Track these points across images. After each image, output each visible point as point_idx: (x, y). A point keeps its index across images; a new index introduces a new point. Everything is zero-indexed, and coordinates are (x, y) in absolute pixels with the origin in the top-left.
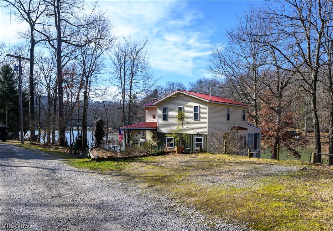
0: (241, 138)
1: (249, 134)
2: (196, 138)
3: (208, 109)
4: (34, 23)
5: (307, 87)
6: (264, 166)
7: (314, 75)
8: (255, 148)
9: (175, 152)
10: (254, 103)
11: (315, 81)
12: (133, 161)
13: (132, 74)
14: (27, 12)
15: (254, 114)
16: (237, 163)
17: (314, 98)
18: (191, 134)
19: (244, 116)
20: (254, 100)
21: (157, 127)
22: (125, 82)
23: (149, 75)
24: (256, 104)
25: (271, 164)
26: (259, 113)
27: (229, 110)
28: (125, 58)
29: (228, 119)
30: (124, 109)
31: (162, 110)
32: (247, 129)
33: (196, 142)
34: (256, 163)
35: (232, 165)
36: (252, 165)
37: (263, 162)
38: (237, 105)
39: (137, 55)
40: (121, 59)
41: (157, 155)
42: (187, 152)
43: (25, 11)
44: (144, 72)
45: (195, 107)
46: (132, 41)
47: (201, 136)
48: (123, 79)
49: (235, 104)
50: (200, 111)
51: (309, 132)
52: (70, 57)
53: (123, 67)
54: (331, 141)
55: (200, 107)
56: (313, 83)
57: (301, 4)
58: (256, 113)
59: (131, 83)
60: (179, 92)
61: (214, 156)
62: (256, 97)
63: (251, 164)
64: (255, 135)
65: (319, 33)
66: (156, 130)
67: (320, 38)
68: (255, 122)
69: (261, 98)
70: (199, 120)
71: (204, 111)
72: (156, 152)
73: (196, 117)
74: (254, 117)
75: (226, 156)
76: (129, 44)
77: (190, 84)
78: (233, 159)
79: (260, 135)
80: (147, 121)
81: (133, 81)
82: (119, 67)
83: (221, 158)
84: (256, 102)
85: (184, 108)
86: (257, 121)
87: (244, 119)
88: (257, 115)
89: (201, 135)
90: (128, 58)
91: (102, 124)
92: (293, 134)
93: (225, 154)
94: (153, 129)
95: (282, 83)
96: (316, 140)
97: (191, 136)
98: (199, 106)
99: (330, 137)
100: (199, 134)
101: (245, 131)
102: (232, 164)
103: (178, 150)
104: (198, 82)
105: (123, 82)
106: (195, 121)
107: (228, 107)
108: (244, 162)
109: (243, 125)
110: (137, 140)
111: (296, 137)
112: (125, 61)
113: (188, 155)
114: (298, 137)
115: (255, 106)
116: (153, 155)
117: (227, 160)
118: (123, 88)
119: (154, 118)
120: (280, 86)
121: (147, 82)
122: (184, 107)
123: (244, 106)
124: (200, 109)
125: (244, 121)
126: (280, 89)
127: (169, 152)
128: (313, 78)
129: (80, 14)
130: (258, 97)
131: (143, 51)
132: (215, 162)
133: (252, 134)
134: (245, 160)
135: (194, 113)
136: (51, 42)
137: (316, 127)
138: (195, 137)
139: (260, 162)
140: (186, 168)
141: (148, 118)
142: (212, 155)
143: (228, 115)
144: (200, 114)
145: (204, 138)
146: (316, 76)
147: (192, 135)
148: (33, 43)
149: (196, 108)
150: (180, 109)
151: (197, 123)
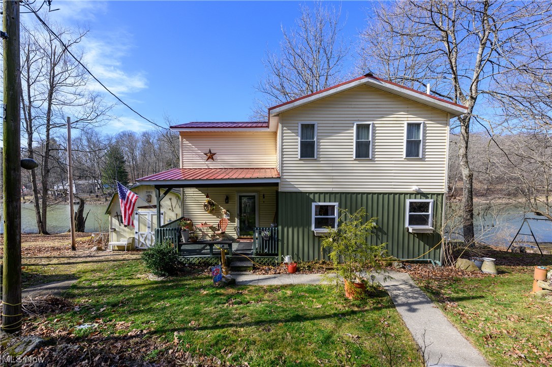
2: (411, 203)
21: (280, 177)
33: (410, 212)
45: (410, 125)
47: (427, 198)
50: (424, 136)
55: (425, 126)
70: (423, 159)
71: (438, 136)
73: (413, 149)
80: (187, 165)
85: (374, 127)
89: (425, 195)
98: (424, 123)
100: (419, 194)
106: (409, 160)
119: (210, 160)
122: (373, 124)
124: (424, 130)
135: (407, 141)
138: (408, 201)
141: (192, 159)
144: (424, 142)
145: (435, 205)
147: (397, 196)
149: (413, 128)
150: (363, 129)
151: (415, 164)
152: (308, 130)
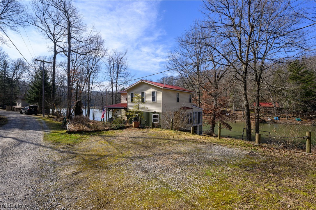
0: (188, 115)
1: (194, 113)
2: (154, 115)
3: (162, 94)
4: (57, 41)
5: (239, 76)
6: (206, 146)
7: (244, 68)
8: (199, 123)
9: (132, 126)
10: (198, 90)
11: (246, 73)
12: (94, 135)
13: (118, 73)
14: (53, 34)
15: (198, 98)
16: (180, 141)
17: (245, 85)
18: (150, 112)
19: (190, 99)
20: (198, 88)
21: (127, 107)
22: (113, 78)
23: (128, 74)
24: (199, 91)
25: (214, 145)
26: (201, 97)
27: (178, 96)
28: (114, 62)
29: (178, 101)
30: (112, 95)
31: (130, 95)
32: (193, 109)
33: (154, 118)
34: (198, 141)
35: (174, 144)
36: (194, 144)
37: (205, 141)
38: (185, 91)
39: (121, 60)
40: (111, 64)
41: (117, 129)
42: (142, 127)
43: (51, 34)
44: (125, 71)
46: (118, 51)
48: (112, 76)
49: (183, 91)
50: (156, 95)
51: (236, 111)
52: (76, 61)
53: (112, 68)
54: (257, 119)
56: (244, 74)
57: (234, 14)
58: (199, 97)
59: (117, 78)
60: (142, 81)
61: (162, 132)
62: (199, 86)
63: (193, 142)
64: (199, 113)
65: (248, 35)
66: (126, 109)
67: (249, 39)
68: (198, 104)
69: (202, 87)
70: (156, 102)
71: (160, 95)
72: (116, 126)
73: (154, 99)
74: (198, 100)
75: (172, 132)
76: (116, 54)
77: (157, 80)
78: (177, 136)
79: (202, 113)
80: (122, 103)
81: (118, 77)
82: (110, 69)
83: (167, 134)
84: (199, 89)
85: (145, 93)
86: (200, 103)
87: (190, 102)
88: (200, 99)
89: (157, 113)
90: (116, 63)
91: (80, 104)
92: (224, 112)
93: (172, 129)
94: (124, 108)
95: (218, 77)
96: (247, 118)
97: (149, 114)
98: (156, 91)
99: (256, 116)
100: (155, 112)
101: (191, 110)
102: (175, 142)
103: (135, 125)
104: (162, 79)
105: (112, 78)
106: (153, 102)
107: (178, 93)
108: (188, 140)
109: (189, 106)
110: (117, 115)
111: (227, 114)
112: (113, 65)
113: (141, 130)
114: (228, 114)
115: (199, 93)
116: (114, 129)
117: (171, 137)
118: (112, 81)
119: (126, 101)
120: (216, 79)
121: (127, 78)
123: (190, 93)
124: (156, 93)
125: (190, 103)
126: (216, 81)
127: (128, 127)
128: (244, 70)
129: (83, 34)
130: (200, 87)
131: (125, 58)
132: (160, 139)
133: (196, 113)
134: (188, 137)
135: (152, 97)
136: (65, 53)
137: (247, 108)
138: (153, 114)
139: (202, 141)
140: (131, 145)
141: (123, 101)
142: (161, 130)
143: (178, 99)
144: (156, 97)
145: (160, 115)
146: (246, 69)
148: (56, 53)
149: (153, 93)
150: (143, 94)
151: (154, 104)
152: (132, 95)
